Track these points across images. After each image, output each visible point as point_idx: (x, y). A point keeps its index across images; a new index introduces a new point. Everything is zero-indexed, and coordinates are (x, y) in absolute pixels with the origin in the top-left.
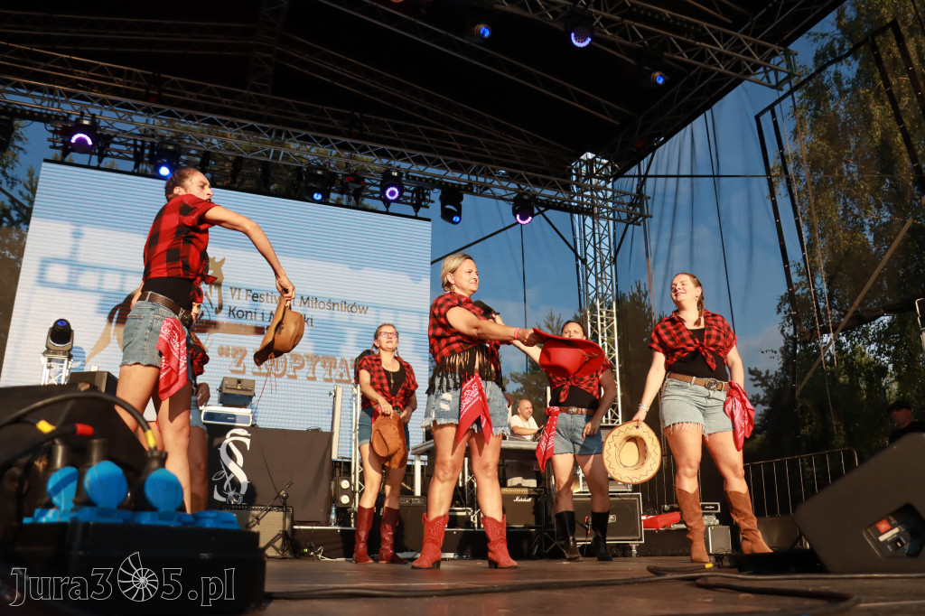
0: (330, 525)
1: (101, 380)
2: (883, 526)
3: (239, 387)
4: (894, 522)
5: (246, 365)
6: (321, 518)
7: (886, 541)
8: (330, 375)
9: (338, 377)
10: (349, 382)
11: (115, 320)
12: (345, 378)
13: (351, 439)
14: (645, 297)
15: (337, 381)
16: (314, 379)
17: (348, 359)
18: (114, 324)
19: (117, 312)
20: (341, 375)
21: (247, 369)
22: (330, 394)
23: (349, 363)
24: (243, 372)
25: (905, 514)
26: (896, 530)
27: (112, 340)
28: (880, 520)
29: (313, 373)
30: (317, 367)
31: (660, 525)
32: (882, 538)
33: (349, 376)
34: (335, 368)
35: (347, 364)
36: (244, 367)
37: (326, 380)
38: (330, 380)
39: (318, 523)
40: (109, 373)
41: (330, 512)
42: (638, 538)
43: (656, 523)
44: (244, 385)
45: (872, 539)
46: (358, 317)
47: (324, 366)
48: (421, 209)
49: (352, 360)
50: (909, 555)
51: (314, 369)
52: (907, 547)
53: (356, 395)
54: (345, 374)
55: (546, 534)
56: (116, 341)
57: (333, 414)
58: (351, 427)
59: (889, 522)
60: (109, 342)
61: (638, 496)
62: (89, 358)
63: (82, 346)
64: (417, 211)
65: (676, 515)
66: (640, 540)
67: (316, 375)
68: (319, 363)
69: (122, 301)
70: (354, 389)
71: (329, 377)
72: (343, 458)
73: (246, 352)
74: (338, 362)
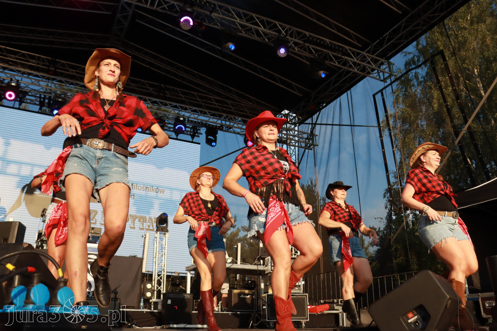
0: (140, 308)
1: (15, 226)
2: (410, 315)
3: (92, 232)
4: (415, 313)
5: (97, 220)
6: (135, 305)
7: (411, 322)
8: (143, 226)
9: (148, 228)
10: (153, 230)
11: (25, 191)
12: (151, 228)
13: (153, 262)
14: (315, 186)
15: (147, 229)
16: (134, 228)
17: (153, 218)
18: (24, 194)
19: (26, 189)
20: (149, 226)
21: (97, 222)
22: (143, 237)
23: (153, 220)
24: (95, 223)
25: (420, 309)
26: (416, 317)
27: (22, 205)
28: (408, 312)
29: (134, 225)
30: (135, 222)
31: (318, 311)
32: (409, 321)
33: (153, 227)
34: (146, 222)
35: (152, 221)
36: (96, 221)
37: (141, 229)
38: (143, 229)
39: (133, 308)
40: (20, 223)
41: (140, 302)
42: (306, 318)
43: (316, 310)
44: (95, 230)
45: (405, 322)
46: (160, 195)
47: (139, 221)
48: (195, 138)
49: (155, 219)
50: (421, 329)
51: (134, 223)
52: (420, 325)
53: (156, 238)
54: (151, 226)
55: (256, 315)
56: (24, 205)
57: (144, 248)
58: (153, 255)
59: (413, 313)
60: (20, 204)
61: (306, 296)
62: (9, 213)
63: (6, 208)
64: (193, 138)
65: (327, 306)
66: (307, 319)
67: (135, 226)
68: (137, 220)
69: (28, 183)
70: (156, 234)
71: (142, 227)
72: (148, 272)
73: (97, 212)
74: (147, 219)
